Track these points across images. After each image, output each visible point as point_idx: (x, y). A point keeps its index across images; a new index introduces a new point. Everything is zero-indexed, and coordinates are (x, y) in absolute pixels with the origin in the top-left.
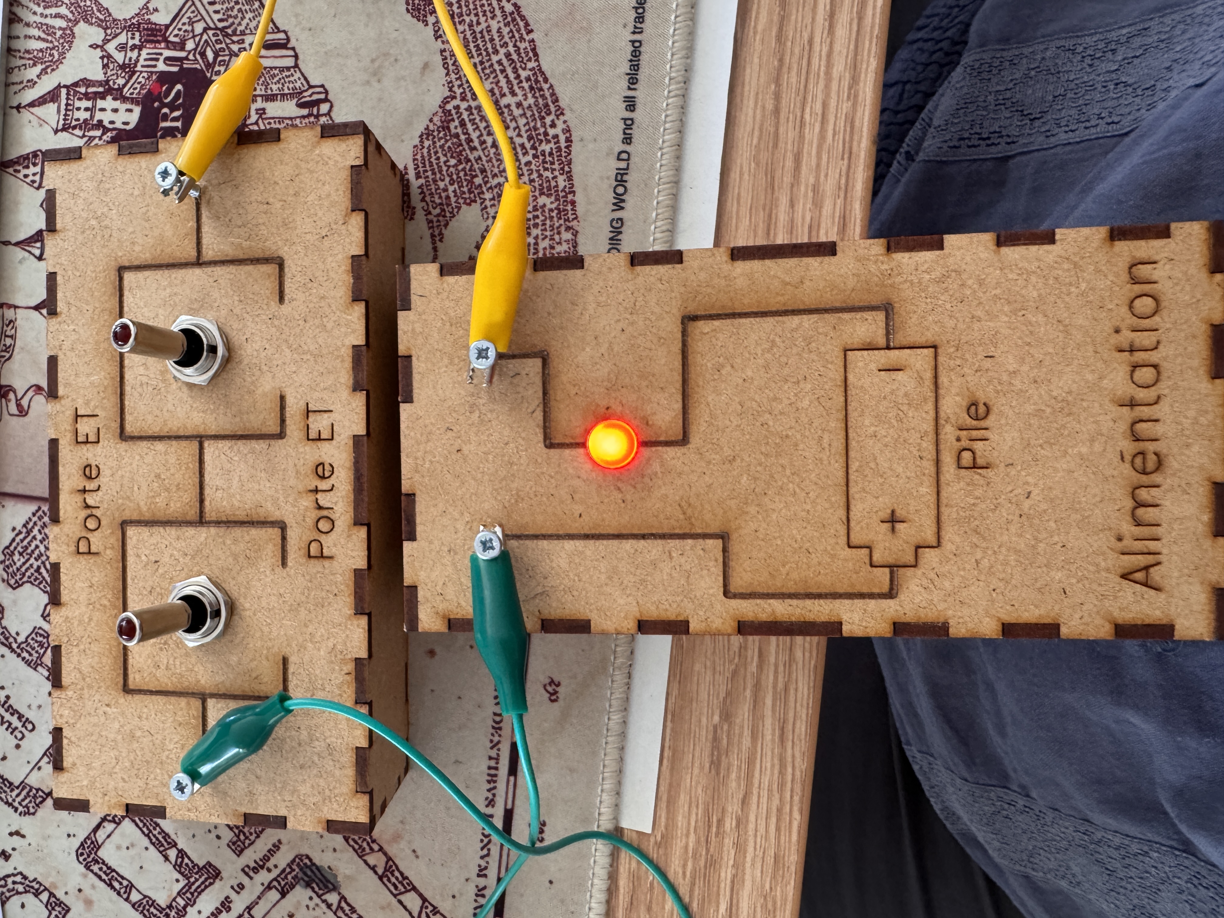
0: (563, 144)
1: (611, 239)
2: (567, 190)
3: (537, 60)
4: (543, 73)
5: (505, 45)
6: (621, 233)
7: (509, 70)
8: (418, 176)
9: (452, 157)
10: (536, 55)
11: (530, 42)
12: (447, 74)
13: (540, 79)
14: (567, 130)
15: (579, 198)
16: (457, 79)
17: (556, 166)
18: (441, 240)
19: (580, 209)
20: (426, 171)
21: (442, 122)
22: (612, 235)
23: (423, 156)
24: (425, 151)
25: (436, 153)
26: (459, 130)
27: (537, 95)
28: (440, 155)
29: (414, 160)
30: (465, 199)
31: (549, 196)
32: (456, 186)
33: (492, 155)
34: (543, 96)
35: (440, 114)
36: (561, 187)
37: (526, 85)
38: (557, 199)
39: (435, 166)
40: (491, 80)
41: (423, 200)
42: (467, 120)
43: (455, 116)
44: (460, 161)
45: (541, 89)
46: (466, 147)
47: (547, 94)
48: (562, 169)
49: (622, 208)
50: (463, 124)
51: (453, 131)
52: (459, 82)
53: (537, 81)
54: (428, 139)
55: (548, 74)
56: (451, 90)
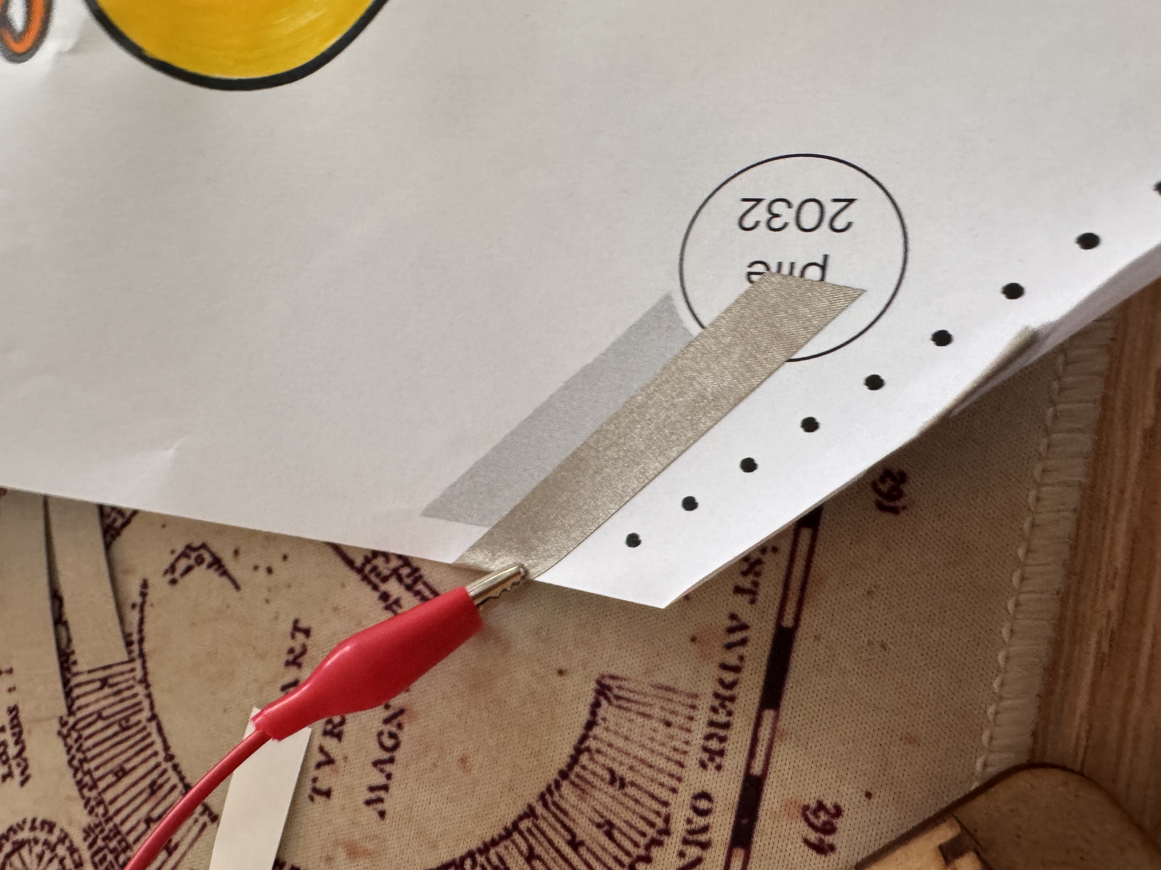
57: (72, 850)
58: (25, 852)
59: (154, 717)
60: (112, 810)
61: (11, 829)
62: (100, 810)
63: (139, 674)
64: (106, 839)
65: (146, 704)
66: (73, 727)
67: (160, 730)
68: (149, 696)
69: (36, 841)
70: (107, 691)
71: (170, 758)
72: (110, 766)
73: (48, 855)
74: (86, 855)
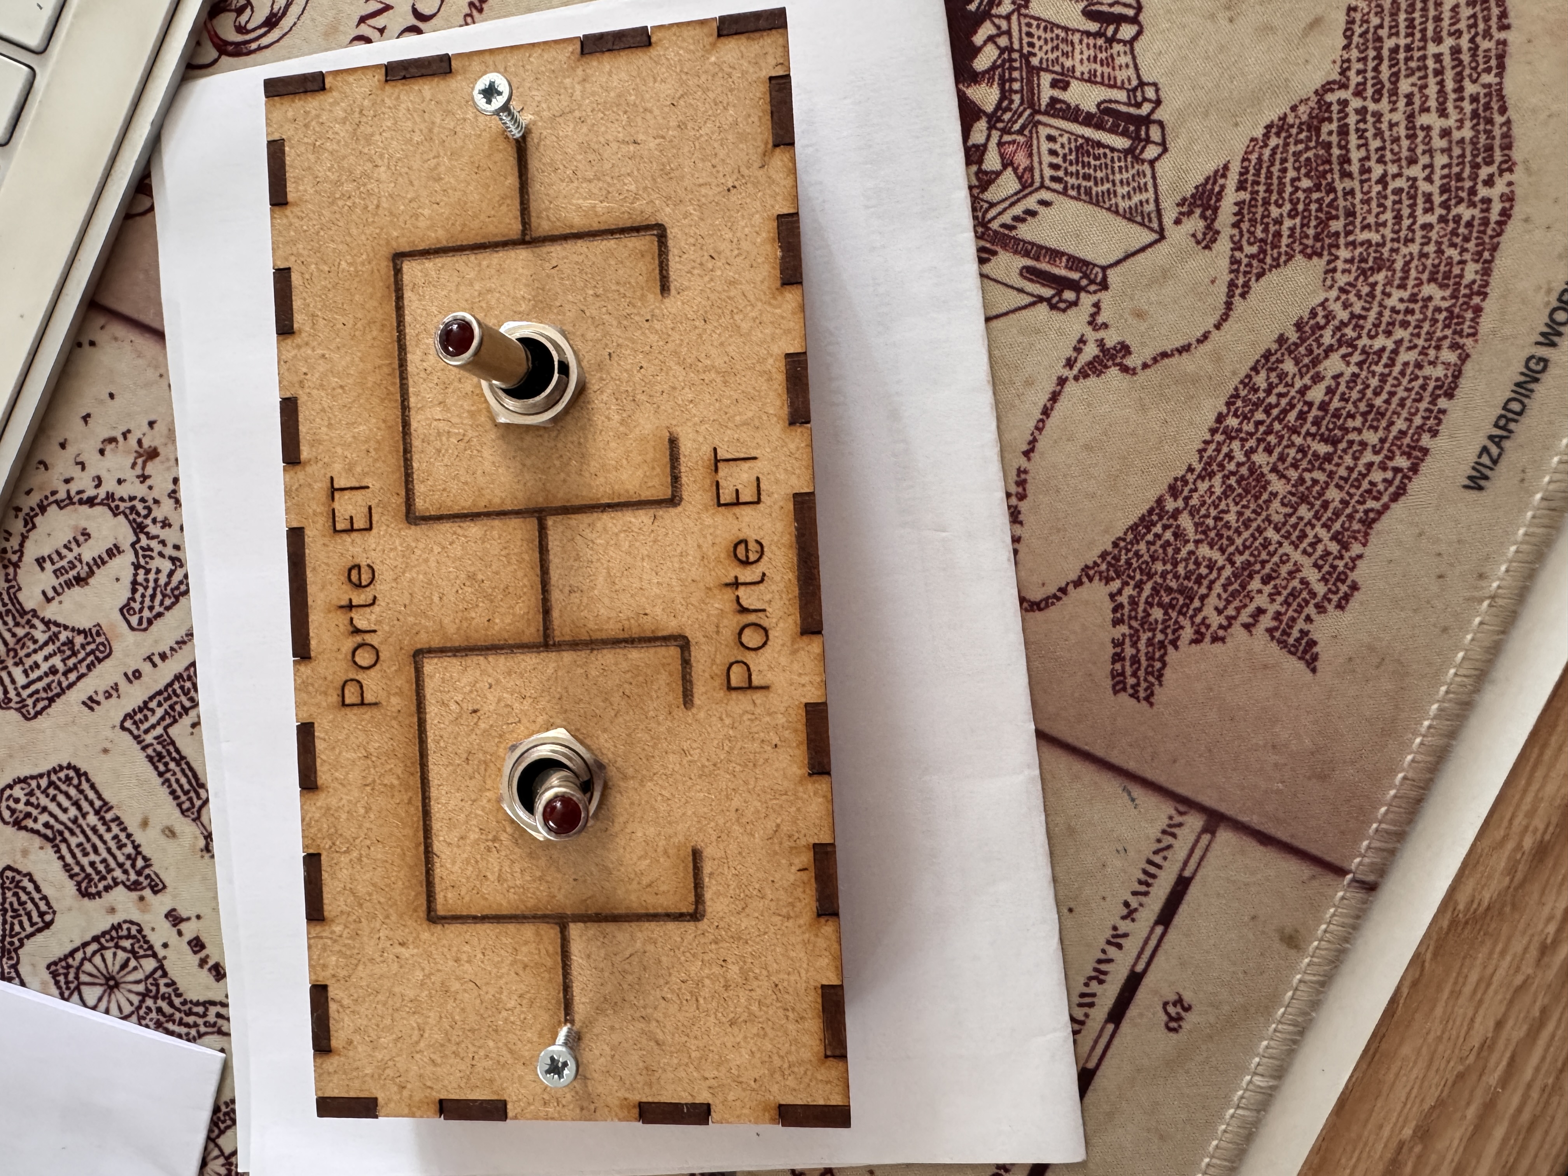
0: (1494, 216)
1: (1518, 385)
2: (1475, 287)
3: (1500, 75)
4: (1501, 98)
5: (1458, 34)
6: (1537, 380)
7: (1449, 76)
8: (1241, 186)
9: (1307, 175)
10: (1501, 66)
11: (1499, 42)
12: (1346, 47)
13: (1495, 106)
14: (1509, 198)
15: (1490, 306)
16: (1359, 60)
17: (1471, 245)
18: (1243, 295)
19: (1486, 323)
20: (1258, 183)
21: (1310, 116)
22: (1522, 379)
23: (1260, 160)
24: (1267, 152)
25: (1284, 161)
26: (1334, 139)
27: (1481, 127)
28: (1289, 165)
29: (1244, 160)
30: (1306, 246)
31: (1443, 286)
32: (1298, 220)
33: (1373, 194)
34: (1489, 133)
35: (1312, 104)
36: (1465, 282)
37: (1468, 107)
38: (1454, 296)
39: (1275, 181)
40: (1413, 79)
41: (1236, 225)
42: (1352, 127)
43: (1335, 116)
44: (1318, 187)
45: (1490, 121)
46: (1336, 167)
47: (1497, 132)
48: (1480, 254)
49: (1553, 345)
50: (1343, 131)
51: (1324, 137)
52: (1360, 66)
53: (1487, 107)
54: (1278, 135)
55: (1510, 102)
56: (1343, 72)
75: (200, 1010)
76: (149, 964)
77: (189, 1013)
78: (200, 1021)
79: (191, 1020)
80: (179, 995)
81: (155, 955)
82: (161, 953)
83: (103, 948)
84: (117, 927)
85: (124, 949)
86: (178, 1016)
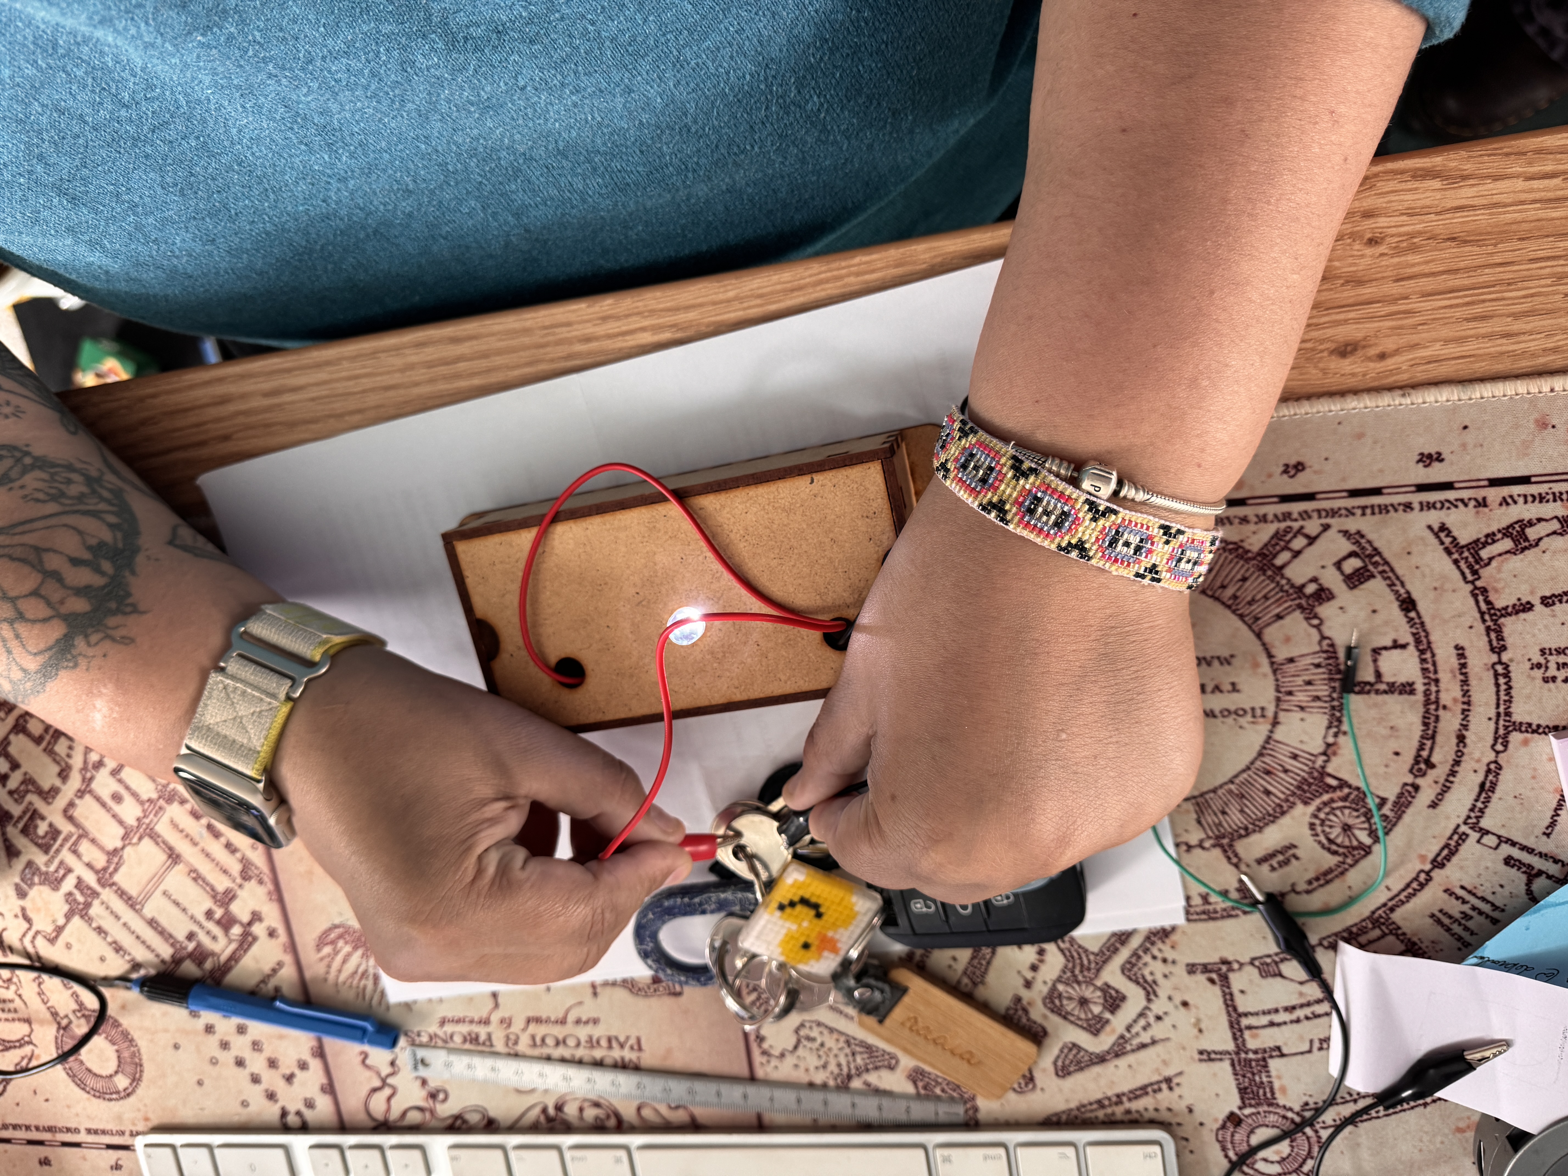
57: (1319, 809)
58: (1332, 836)
59: (1231, 781)
60: (1288, 792)
61: (1323, 847)
62: (1291, 799)
63: (1212, 795)
64: (1304, 791)
65: (1226, 787)
66: (1253, 824)
67: (1236, 776)
68: (1221, 786)
69: (1323, 831)
70: (1227, 810)
71: (1248, 768)
72: (1265, 798)
73: (1328, 823)
74: (1317, 802)
75: (1068, 954)
76: (1061, 987)
77: (1072, 957)
78: (1072, 949)
79: (1075, 954)
80: (1066, 967)
81: (1054, 985)
82: (1050, 984)
83: (1068, 1013)
84: (1052, 1011)
85: (1061, 1001)
86: (1078, 961)
